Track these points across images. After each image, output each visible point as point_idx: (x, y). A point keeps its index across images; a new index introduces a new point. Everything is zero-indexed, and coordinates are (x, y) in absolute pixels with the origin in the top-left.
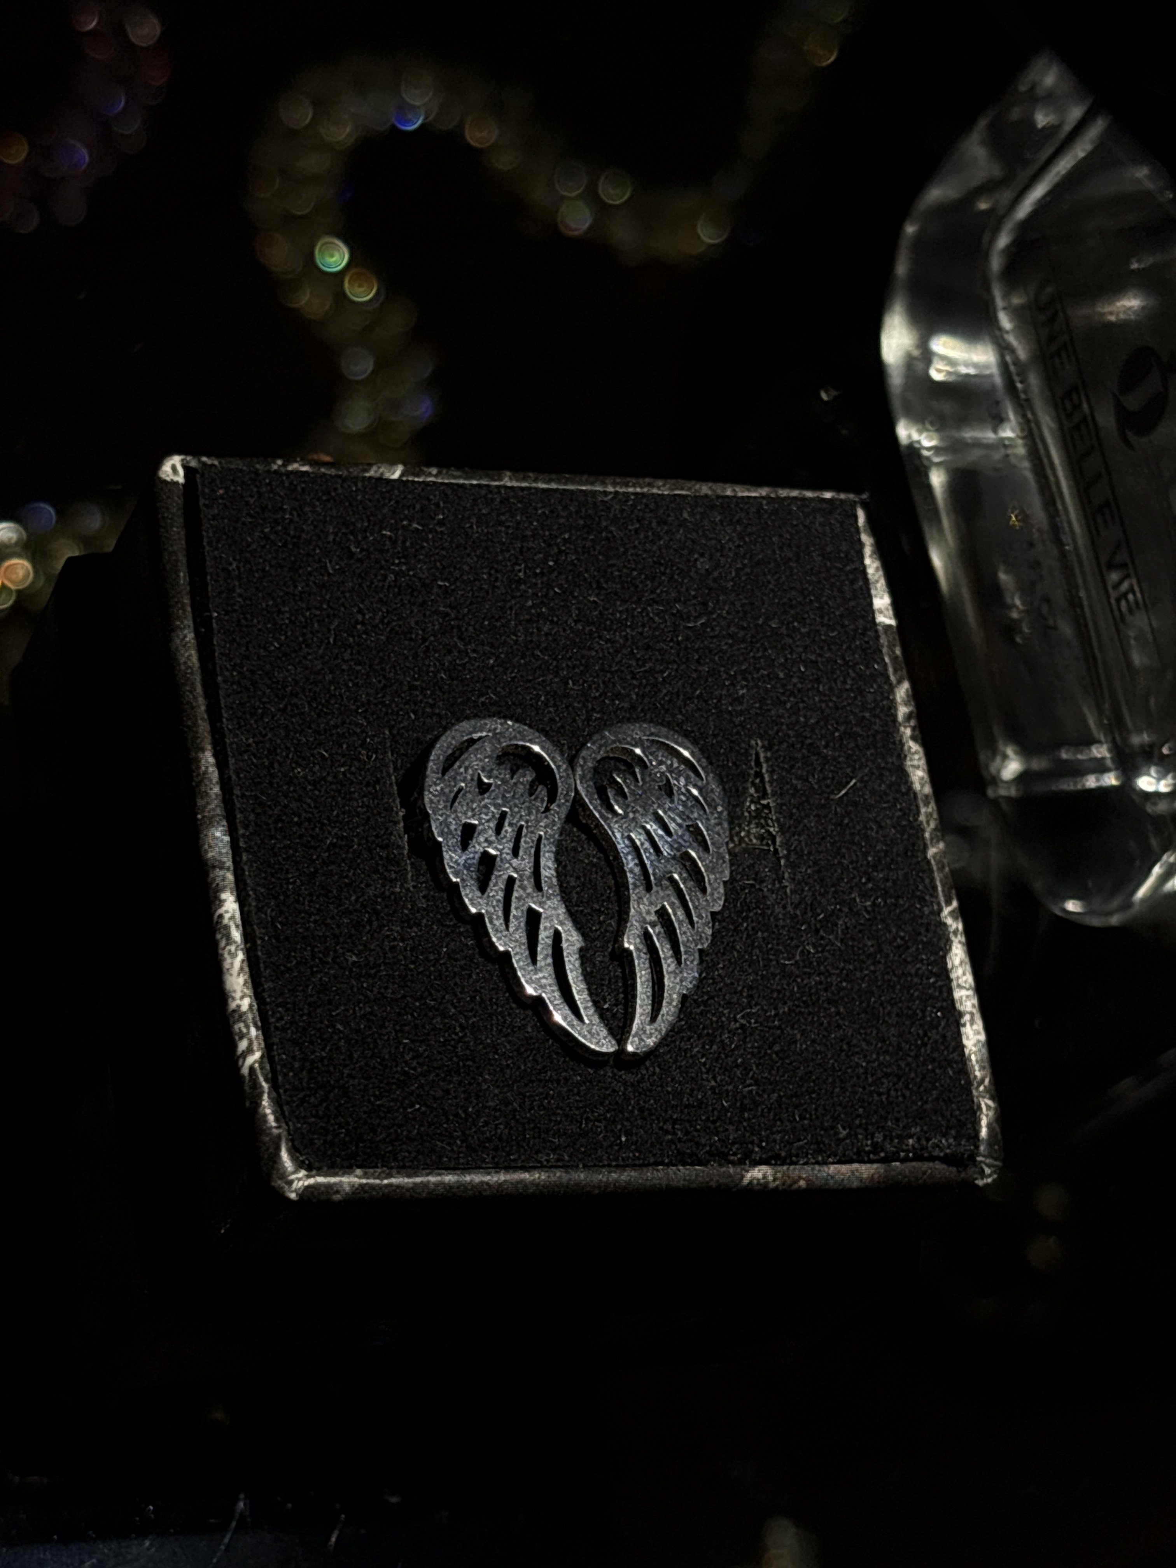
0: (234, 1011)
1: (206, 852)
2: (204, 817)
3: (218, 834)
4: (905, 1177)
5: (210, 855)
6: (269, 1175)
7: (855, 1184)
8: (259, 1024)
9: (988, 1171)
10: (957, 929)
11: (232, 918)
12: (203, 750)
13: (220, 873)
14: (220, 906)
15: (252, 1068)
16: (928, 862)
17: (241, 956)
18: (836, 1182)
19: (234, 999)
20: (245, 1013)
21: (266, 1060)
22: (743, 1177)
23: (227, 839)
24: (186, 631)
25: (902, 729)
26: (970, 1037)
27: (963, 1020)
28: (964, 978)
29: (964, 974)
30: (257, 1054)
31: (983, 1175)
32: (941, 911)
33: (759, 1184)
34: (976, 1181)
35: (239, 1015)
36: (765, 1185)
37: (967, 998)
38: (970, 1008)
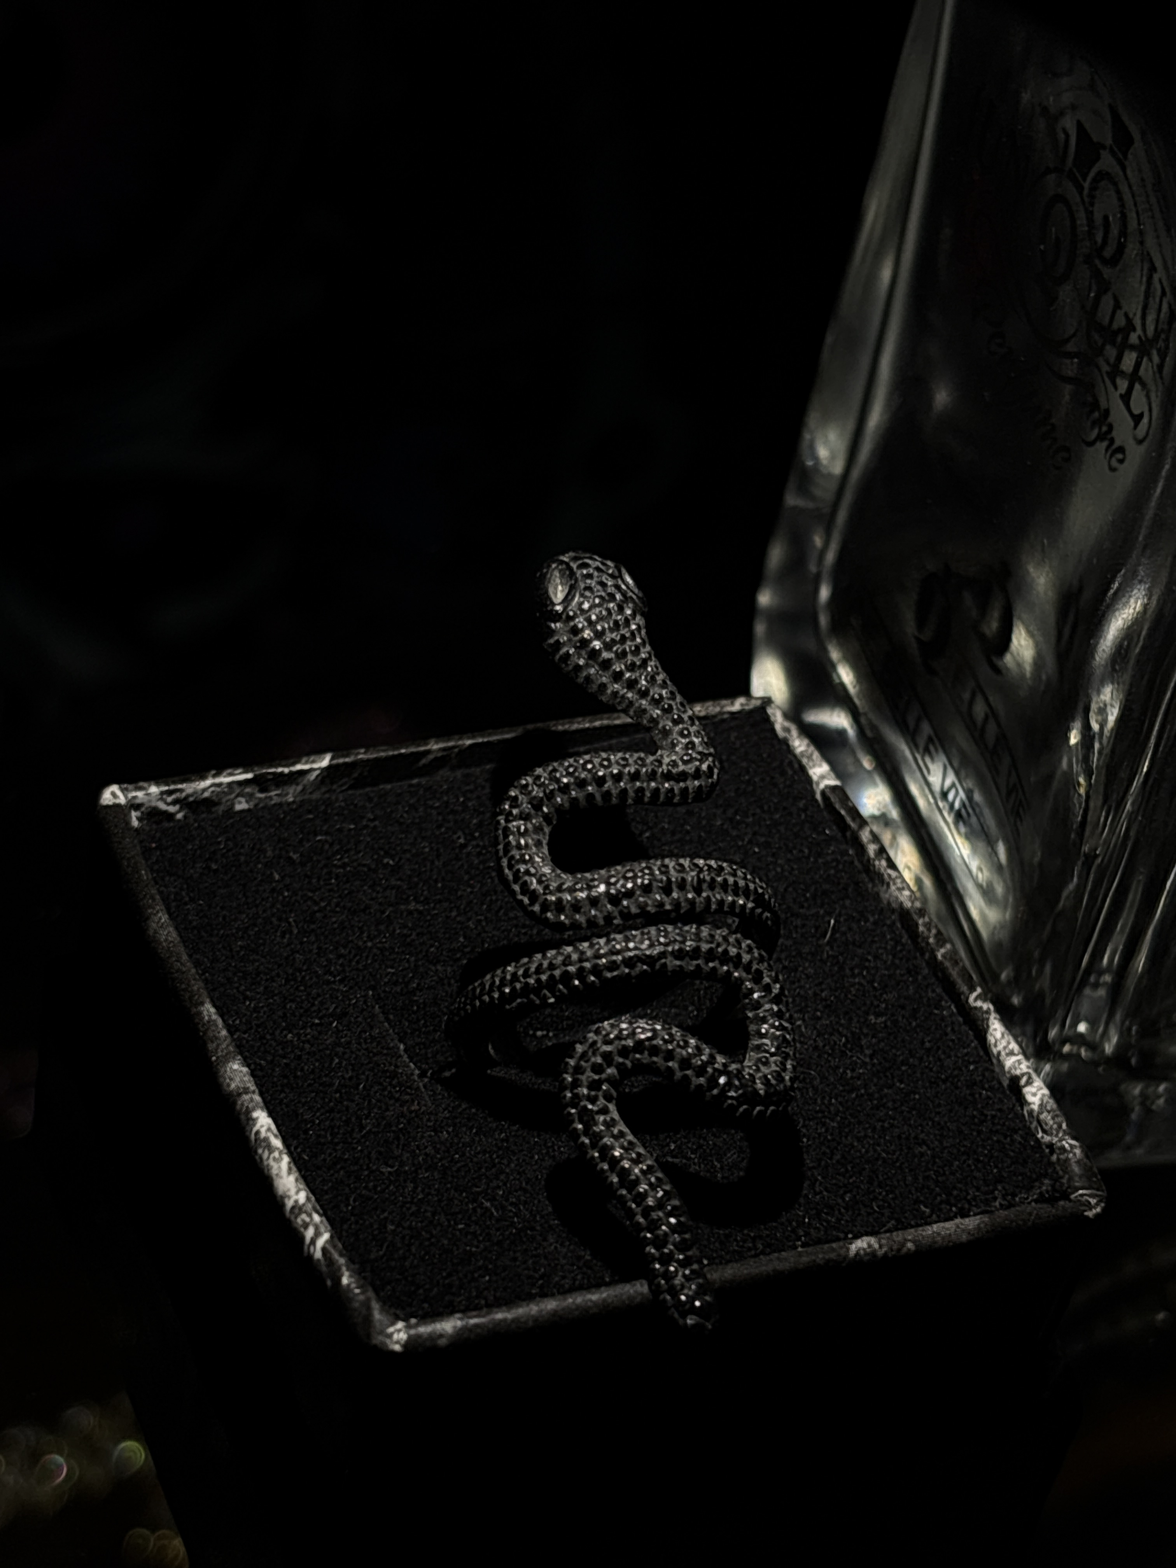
0: (293, 1208)
1: (229, 1085)
2: (218, 1058)
3: (236, 1067)
4: (1012, 1222)
5: (233, 1086)
6: (369, 1336)
7: (964, 1238)
8: (321, 1212)
9: (1093, 1201)
10: (989, 1009)
11: (269, 1130)
12: (202, 1004)
13: (246, 1097)
14: (254, 1125)
15: (324, 1249)
16: (941, 963)
17: (286, 1159)
18: (943, 1238)
19: (289, 1197)
20: (304, 1205)
21: (336, 1240)
22: (848, 1249)
23: (245, 1070)
24: (160, 914)
25: (877, 863)
26: (1034, 1095)
27: (1023, 1081)
28: (1011, 1047)
29: (1009, 1043)
30: (326, 1236)
31: (1090, 1207)
32: (968, 998)
33: (866, 1254)
34: (1086, 1213)
35: (298, 1209)
36: (873, 1254)
37: (1019, 1062)
38: (1025, 1070)
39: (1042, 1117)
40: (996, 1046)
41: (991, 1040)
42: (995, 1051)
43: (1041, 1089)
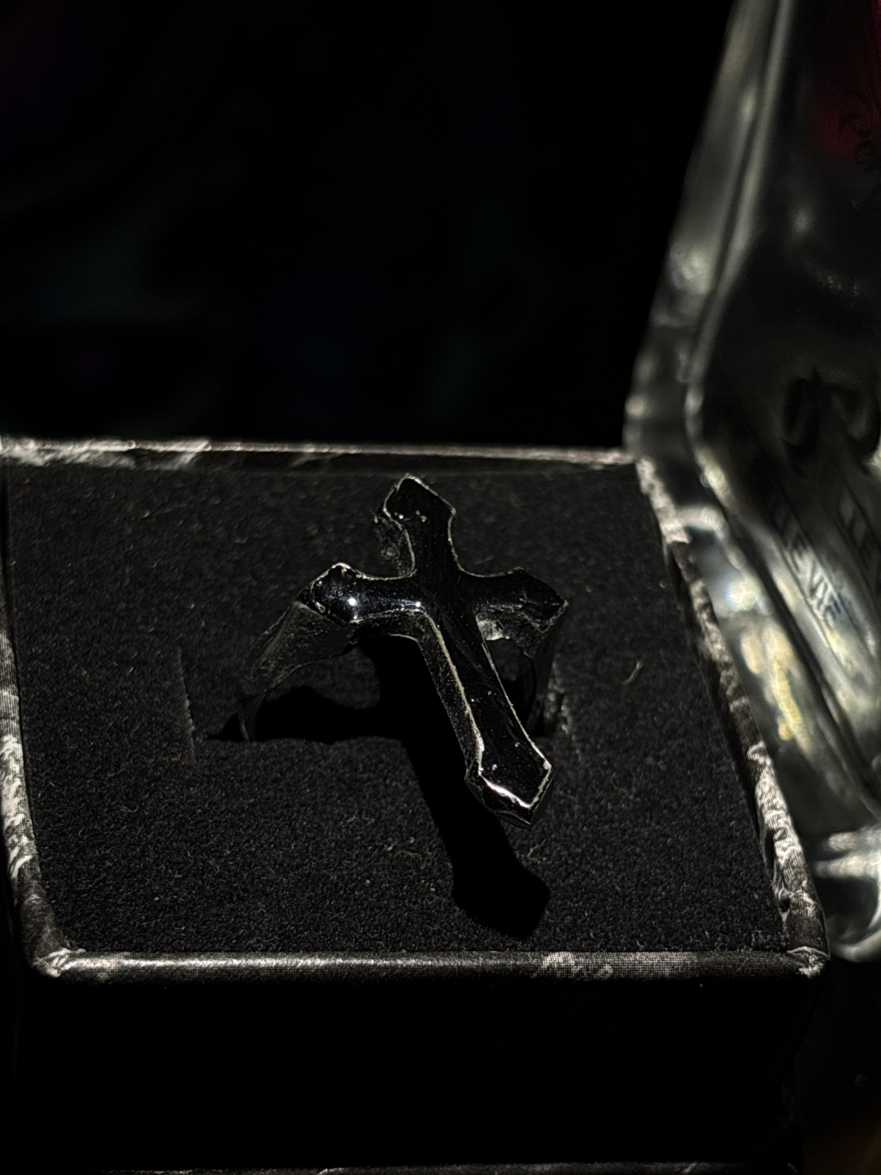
0: (9, 827)
4: (721, 964)
7: (667, 971)
8: (32, 835)
9: (812, 960)
10: (765, 763)
11: (13, 754)
15: (21, 870)
16: (732, 715)
17: (18, 782)
18: (644, 968)
19: (8, 817)
20: (18, 827)
21: (36, 864)
22: (541, 961)
23: (14, 697)
25: (698, 615)
26: (784, 849)
27: (776, 836)
28: (775, 801)
29: (774, 797)
30: (27, 858)
31: (807, 964)
32: (747, 750)
33: (560, 968)
34: (801, 970)
35: (12, 829)
36: (568, 969)
37: (779, 817)
38: (782, 825)
39: (786, 872)
40: (761, 798)
41: (759, 792)
42: (759, 803)
43: (793, 845)
